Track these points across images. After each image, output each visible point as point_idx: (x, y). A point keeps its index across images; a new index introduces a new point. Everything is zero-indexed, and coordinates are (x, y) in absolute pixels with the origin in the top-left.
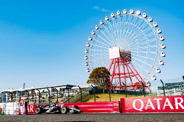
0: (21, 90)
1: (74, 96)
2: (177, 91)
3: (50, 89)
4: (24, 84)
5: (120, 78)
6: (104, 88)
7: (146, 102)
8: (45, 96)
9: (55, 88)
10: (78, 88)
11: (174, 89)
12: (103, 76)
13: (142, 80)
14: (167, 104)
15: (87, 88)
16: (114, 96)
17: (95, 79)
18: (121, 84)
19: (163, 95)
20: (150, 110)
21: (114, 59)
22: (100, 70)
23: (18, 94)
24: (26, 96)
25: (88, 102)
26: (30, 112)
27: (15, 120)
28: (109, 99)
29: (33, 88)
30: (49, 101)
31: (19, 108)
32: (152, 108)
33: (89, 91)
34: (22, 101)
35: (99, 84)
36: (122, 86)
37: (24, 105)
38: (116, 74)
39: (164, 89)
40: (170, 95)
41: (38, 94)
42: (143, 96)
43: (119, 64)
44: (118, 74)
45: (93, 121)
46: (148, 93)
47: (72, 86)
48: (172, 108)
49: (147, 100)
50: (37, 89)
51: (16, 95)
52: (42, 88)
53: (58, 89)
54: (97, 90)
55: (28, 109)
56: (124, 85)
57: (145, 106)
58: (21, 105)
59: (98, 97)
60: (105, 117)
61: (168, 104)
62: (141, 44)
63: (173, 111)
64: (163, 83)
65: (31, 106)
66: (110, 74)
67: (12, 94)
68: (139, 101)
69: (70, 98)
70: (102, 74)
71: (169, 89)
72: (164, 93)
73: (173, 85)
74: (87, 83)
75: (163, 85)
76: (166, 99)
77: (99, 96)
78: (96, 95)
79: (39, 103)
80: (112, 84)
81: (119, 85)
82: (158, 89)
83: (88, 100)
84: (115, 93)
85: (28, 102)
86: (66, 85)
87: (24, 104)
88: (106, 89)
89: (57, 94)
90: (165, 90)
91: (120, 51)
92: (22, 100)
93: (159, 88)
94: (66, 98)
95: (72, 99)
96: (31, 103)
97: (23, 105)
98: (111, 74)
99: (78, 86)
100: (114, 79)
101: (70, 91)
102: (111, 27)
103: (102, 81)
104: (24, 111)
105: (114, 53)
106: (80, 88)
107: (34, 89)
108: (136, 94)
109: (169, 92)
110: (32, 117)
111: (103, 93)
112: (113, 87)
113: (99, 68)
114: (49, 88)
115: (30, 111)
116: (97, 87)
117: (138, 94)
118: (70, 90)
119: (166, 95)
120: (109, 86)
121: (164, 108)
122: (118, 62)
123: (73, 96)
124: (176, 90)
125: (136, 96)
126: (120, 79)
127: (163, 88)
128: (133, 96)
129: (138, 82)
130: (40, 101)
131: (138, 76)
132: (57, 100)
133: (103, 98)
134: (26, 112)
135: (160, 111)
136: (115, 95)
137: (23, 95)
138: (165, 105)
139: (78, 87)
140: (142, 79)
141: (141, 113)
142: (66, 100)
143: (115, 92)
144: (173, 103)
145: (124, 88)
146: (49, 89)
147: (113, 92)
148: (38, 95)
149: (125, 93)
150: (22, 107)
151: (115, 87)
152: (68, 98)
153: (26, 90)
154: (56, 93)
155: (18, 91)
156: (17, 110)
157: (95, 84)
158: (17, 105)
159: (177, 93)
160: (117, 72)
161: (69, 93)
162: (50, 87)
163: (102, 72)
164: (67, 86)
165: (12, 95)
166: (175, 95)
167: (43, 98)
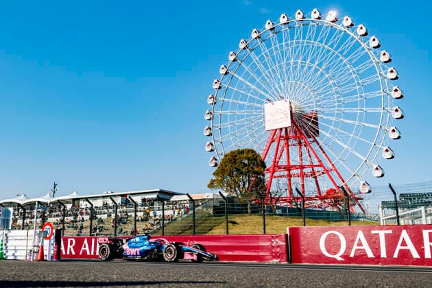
0: (47, 199)
1: (175, 220)
2: (428, 212)
3: (119, 200)
4: (55, 185)
5: (289, 176)
6: (251, 201)
7: (352, 238)
8: (104, 217)
9: (130, 197)
10: (187, 198)
11: (422, 208)
12: (249, 172)
13: (343, 184)
14: (404, 244)
15: (210, 200)
16: (273, 222)
17: (229, 178)
18: (291, 193)
19: (394, 222)
20: (361, 257)
21: (276, 130)
22: (241, 156)
23: (38, 208)
24: (57, 216)
25: (209, 234)
26: (66, 256)
27: (30, 274)
28: (263, 227)
29: (75, 196)
30: (116, 229)
31: (40, 244)
32: (366, 255)
33: (214, 206)
34: (48, 227)
35: (238, 191)
36: (294, 198)
37: (52, 237)
38: (280, 168)
39: (396, 208)
40: (410, 223)
41: (89, 211)
42: (345, 224)
43: (288, 143)
44: (284, 168)
45: (221, 281)
46: (358, 217)
47: (173, 194)
48: (416, 255)
49: (355, 234)
50: (87, 199)
51: (35, 211)
52: (98, 197)
53: (138, 199)
54: (233, 205)
55: (63, 248)
56: (299, 196)
57: (349, 248)
58: (46, 238)
59: (234, 223)
60: (250, 273)
61: (407, 246)
62: (342, 91)
63: (417, 262)
64: (394, 193)
65: (69, 240)
66: (265, 167)
67: (25, 210)
68: (335, 235)
69: (165, 222)
70: (245, 165)
71: (409, 208)
72: (398, 217)
73: (419, 199)
74: (209, 186)
75: (396, 198)
76: (401, 232)
77: (237, 219)
78: (229, 217)
79: (91, 232)
80: (269, 193)
81: (286, 194)
82: (383, 208)
83: (210, 230)
84: (277, 215)
85: (64, 229)
86: (158, 190)
87: (52, 234)
88: (256, 203)
89: (136, 211)
90: (400, 210)
91: (291, 112)
92: (49, 224)
93: (385, 204)
94: (158, 223)
95: (171, 225)
96: (69, 232)
97: (49, 238)
98: (267, 167)
99: (187, 194)
100: (274, 180)
101: (165, 207)
102: (266, 54)
103: (245, 182)
104: (52, 252)
105: (277, 116)
106: (191, 200)
107: (79, 199)
108: (328, 218)
109: (409, 214)
110: (73, 269)
111: (247, 212)
112: (273, 198)
113: (238, 151)
114: (115, 196)
115: (68, 253)
116: (234, 197)
117: (333, 218)
118: (166, 202)
119: (402, 222)
120: (262, 197)
121: (396, 255)
122: (287, 138)
123: (173, 218)
124: (426, 211)
125: (329, 222)
126: (290, 180)
127: (396, 206)
128: (321, 222)
129: (334, 188)
130: (93, 228)
131: (333, 174)
132: (135, 227)
133: (247, 225)
134: (58, 255)
135: (385, 261)
136: (277, 218)
137: (51, 212)
138: (399, 247)
139: (186, 196)
140: (343, 181)
141: (340, 265)
142: (155, 228)
143: (278, 212)
144: (418, 243)
145: (299, 203)
146: (115, 199)
147: (271, 211)
148: (87, 214)
149: (300, 215)
150: (48, 241)
151: (278, 200)
152: (161, 222)
153: (58, 200)
154: (133, 209)
155: (38, 202)
156: (36, 249)
157: (227, 191)
158: (37, 237)
159: (429, 218)
160: (283, 162)
161: (163, 210)
162: (118, 195)
163: (246, 162)
164: (161, 192)
165: (25, 213)
166: (424, 223)
167: (101, 221)
